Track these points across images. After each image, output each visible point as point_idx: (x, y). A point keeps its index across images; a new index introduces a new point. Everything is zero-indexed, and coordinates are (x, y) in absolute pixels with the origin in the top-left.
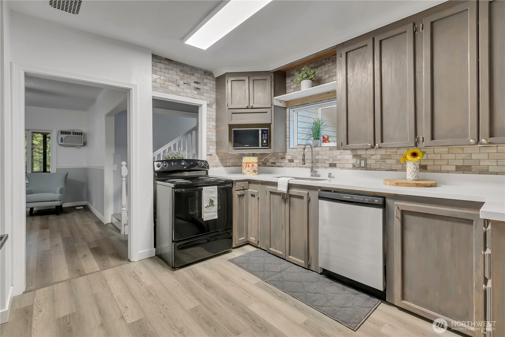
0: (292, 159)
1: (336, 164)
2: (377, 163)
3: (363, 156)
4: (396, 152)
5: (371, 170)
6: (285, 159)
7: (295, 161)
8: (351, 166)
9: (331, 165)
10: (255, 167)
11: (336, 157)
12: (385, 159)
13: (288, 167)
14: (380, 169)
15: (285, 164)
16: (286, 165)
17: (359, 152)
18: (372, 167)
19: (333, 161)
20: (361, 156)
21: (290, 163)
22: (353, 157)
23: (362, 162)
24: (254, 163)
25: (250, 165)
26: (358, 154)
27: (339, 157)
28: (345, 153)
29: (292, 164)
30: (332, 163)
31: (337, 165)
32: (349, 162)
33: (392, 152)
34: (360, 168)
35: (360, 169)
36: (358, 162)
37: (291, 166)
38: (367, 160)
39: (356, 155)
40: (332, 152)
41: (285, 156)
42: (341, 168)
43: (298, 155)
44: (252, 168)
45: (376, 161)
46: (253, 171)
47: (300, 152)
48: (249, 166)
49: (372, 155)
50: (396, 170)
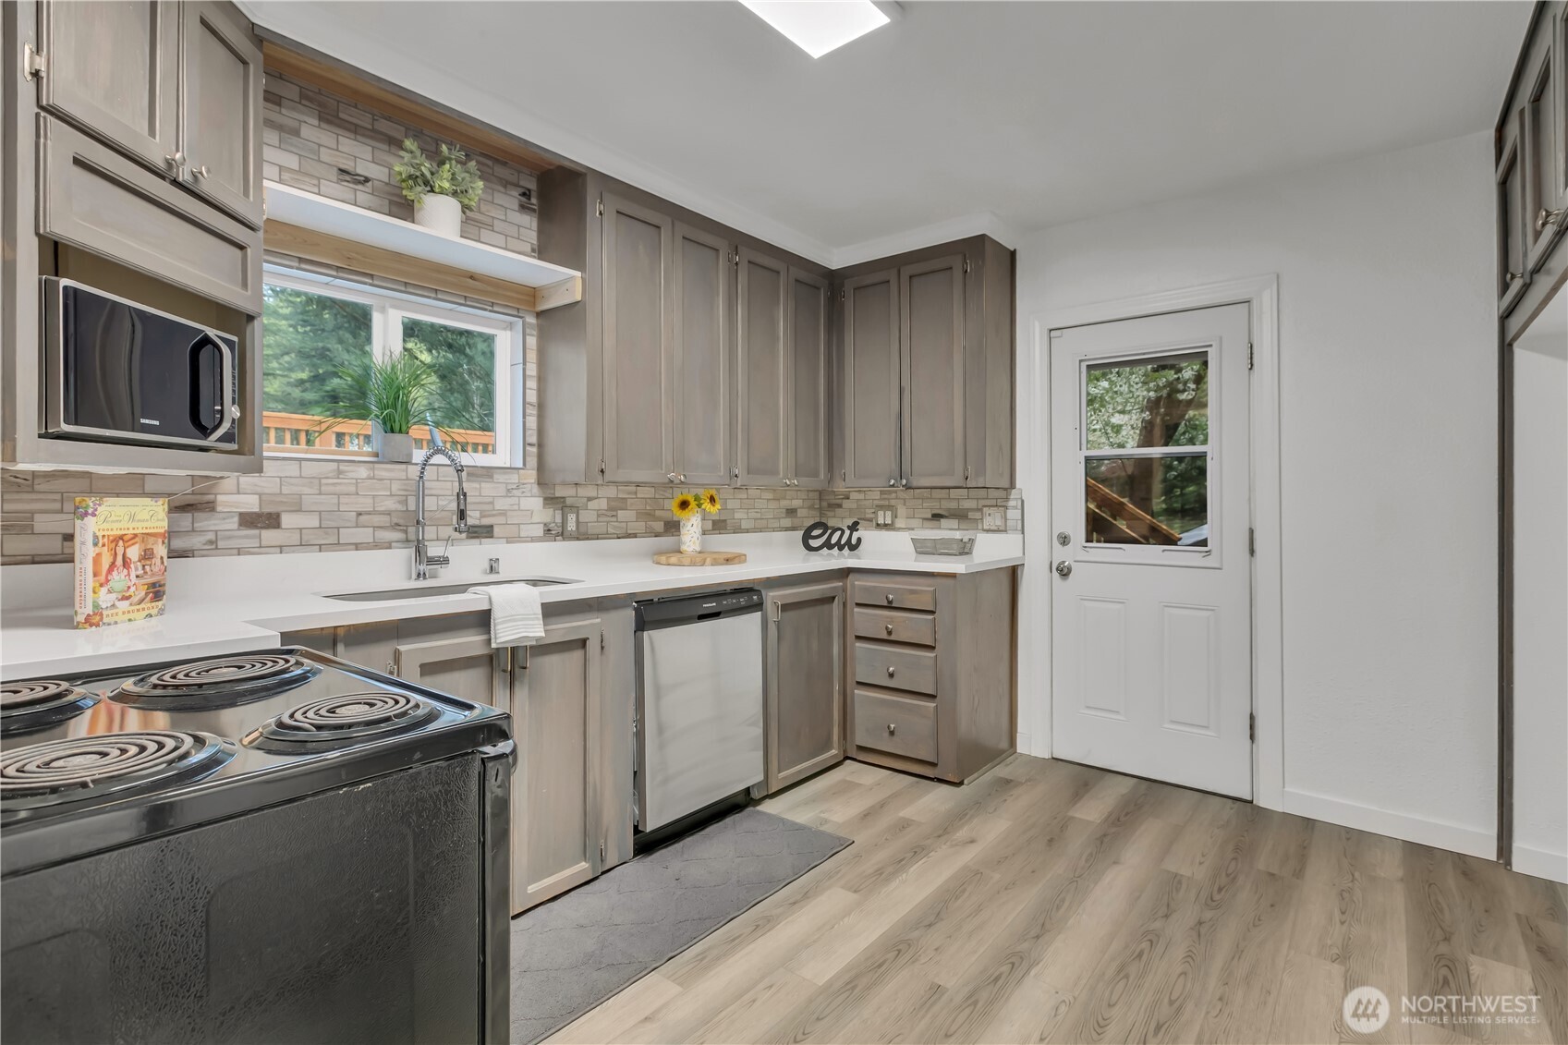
0: (267, 509)
1: (492, 526)
2: (600, 519)
3: (569, 501)
4: (636, 493)
5: (588, 539)
6: (213, 509)
7: (286, 520)
8: (539, 531)
9: (475, 532)
10: (158, 562)
11: (492, 503)
12: (615, 509)
13: (240, 552)
14: (606, 536)
15: (211, 536)
16: (221, 544)
17: (559, 492)
18: (590, 531)
19: (482, 516)
20: (564, 502)
21: (256, 532)
22: (545, 505)
23: (569, 518)
24: (151, 540)
25: (134, 553)
26: (557, 495)
27: (501, 504)
28: (521, 490)
29: (269, 536)
30: (477, 523)
31: (496, 529)
32: (535, 519)
33: (629, 493)
34: (563, 535)
35: (564, 540)
36: (559, 519)
37: (262, 548)
38: (580, 512)
39: (552, 498)
40: (477, 485)
41: (211, 497)
42: (509, 540)
43: (306, 490)
44: (140, 572)
45: (598, 516)
46: (147, 594)
47: (324, 481)
48: (126, 563)
49: (590, 499)
50: (635, 536)
